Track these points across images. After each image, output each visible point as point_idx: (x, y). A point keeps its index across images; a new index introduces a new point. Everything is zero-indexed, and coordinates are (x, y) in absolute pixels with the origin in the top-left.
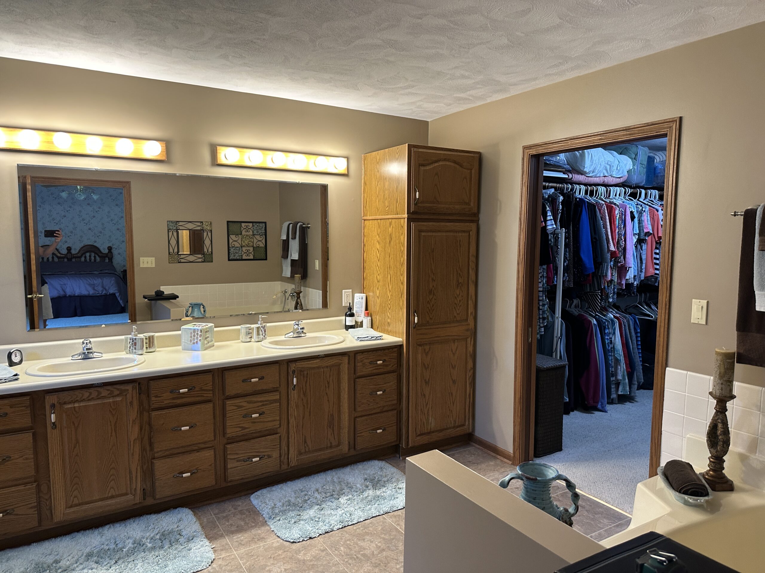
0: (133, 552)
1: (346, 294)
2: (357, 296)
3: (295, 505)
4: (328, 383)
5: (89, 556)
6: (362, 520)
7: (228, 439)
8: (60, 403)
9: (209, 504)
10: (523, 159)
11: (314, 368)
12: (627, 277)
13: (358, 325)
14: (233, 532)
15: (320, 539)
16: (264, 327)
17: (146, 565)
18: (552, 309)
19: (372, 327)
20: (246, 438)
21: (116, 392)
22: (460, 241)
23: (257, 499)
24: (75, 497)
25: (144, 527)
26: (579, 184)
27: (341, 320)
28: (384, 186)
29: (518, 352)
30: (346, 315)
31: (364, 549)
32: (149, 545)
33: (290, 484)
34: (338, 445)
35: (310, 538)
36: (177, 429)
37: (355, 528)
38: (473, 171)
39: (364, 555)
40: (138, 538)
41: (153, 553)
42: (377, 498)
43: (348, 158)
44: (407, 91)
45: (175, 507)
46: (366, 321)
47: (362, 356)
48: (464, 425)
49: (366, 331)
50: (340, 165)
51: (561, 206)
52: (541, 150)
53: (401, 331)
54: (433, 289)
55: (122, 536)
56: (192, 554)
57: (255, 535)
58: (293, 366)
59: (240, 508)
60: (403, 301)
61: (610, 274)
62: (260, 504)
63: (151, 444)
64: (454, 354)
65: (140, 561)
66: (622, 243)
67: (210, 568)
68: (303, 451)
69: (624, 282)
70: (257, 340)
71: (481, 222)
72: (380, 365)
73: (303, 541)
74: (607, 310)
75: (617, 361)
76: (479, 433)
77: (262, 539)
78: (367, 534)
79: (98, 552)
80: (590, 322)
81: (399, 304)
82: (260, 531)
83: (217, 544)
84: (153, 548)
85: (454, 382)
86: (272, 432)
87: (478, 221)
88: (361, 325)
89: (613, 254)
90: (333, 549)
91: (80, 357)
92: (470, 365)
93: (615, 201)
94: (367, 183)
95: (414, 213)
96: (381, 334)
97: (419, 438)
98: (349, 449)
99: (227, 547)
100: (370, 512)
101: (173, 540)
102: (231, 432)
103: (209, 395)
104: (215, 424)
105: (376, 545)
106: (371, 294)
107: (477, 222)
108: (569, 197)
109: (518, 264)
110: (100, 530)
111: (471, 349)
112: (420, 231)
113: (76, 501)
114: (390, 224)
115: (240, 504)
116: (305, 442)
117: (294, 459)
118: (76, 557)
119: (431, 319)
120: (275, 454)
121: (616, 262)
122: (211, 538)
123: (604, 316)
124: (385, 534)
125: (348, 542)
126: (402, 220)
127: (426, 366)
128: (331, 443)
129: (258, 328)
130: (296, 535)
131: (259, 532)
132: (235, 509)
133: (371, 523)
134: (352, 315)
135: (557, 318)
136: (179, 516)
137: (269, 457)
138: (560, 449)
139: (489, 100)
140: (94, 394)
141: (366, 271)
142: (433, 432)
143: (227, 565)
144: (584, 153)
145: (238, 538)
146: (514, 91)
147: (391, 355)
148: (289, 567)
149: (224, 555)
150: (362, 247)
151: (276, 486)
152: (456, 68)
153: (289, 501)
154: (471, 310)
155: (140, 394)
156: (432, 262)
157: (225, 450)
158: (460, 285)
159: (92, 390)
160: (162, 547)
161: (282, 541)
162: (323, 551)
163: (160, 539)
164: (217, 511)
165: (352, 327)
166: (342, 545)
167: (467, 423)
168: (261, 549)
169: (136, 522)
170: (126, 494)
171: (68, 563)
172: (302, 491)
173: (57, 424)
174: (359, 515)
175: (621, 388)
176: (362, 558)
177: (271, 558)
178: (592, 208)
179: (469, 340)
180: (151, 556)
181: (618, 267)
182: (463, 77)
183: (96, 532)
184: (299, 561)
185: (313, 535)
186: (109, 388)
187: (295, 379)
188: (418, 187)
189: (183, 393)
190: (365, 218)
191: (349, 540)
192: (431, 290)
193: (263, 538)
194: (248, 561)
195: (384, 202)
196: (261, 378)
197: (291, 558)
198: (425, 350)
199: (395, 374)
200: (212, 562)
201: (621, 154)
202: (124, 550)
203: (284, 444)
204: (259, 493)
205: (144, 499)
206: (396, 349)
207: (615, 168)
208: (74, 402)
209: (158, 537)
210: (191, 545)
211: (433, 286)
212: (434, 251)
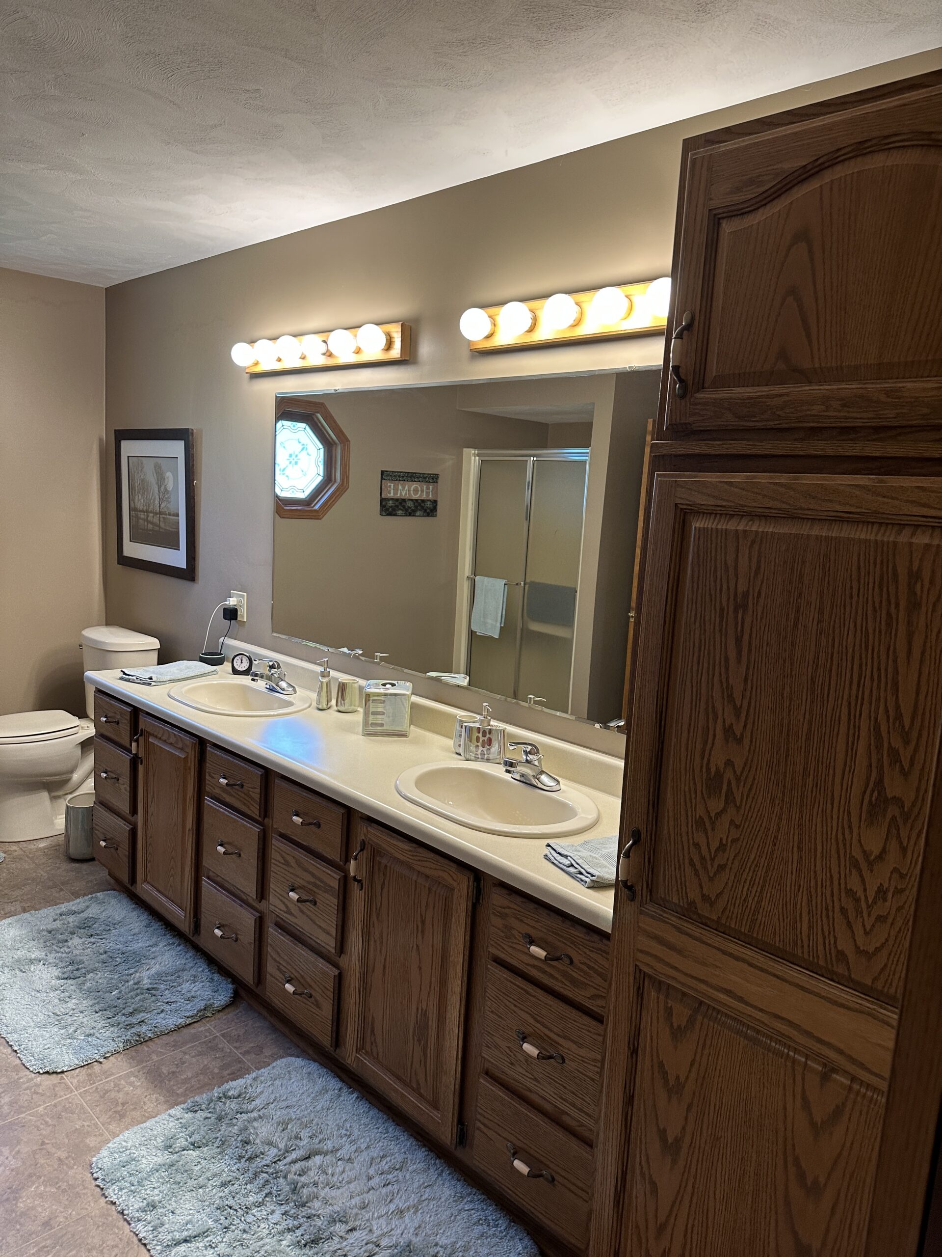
8: (147, 732)
21: (180, 744)
34: (434, 1105)
58: (363, 831)
68: (368, 1048)
95: (670, 432)
116: (373, 1031)
117: (352, 1049)
128: (418, 1084)
140: (166, 735)
147: (593, 955)
155: (200, 761)
198: (669, 1011)
199: (599, 1027)
205: (196, 933)
208: (155, 738)
211: (729, 763)
212: (745, 607)
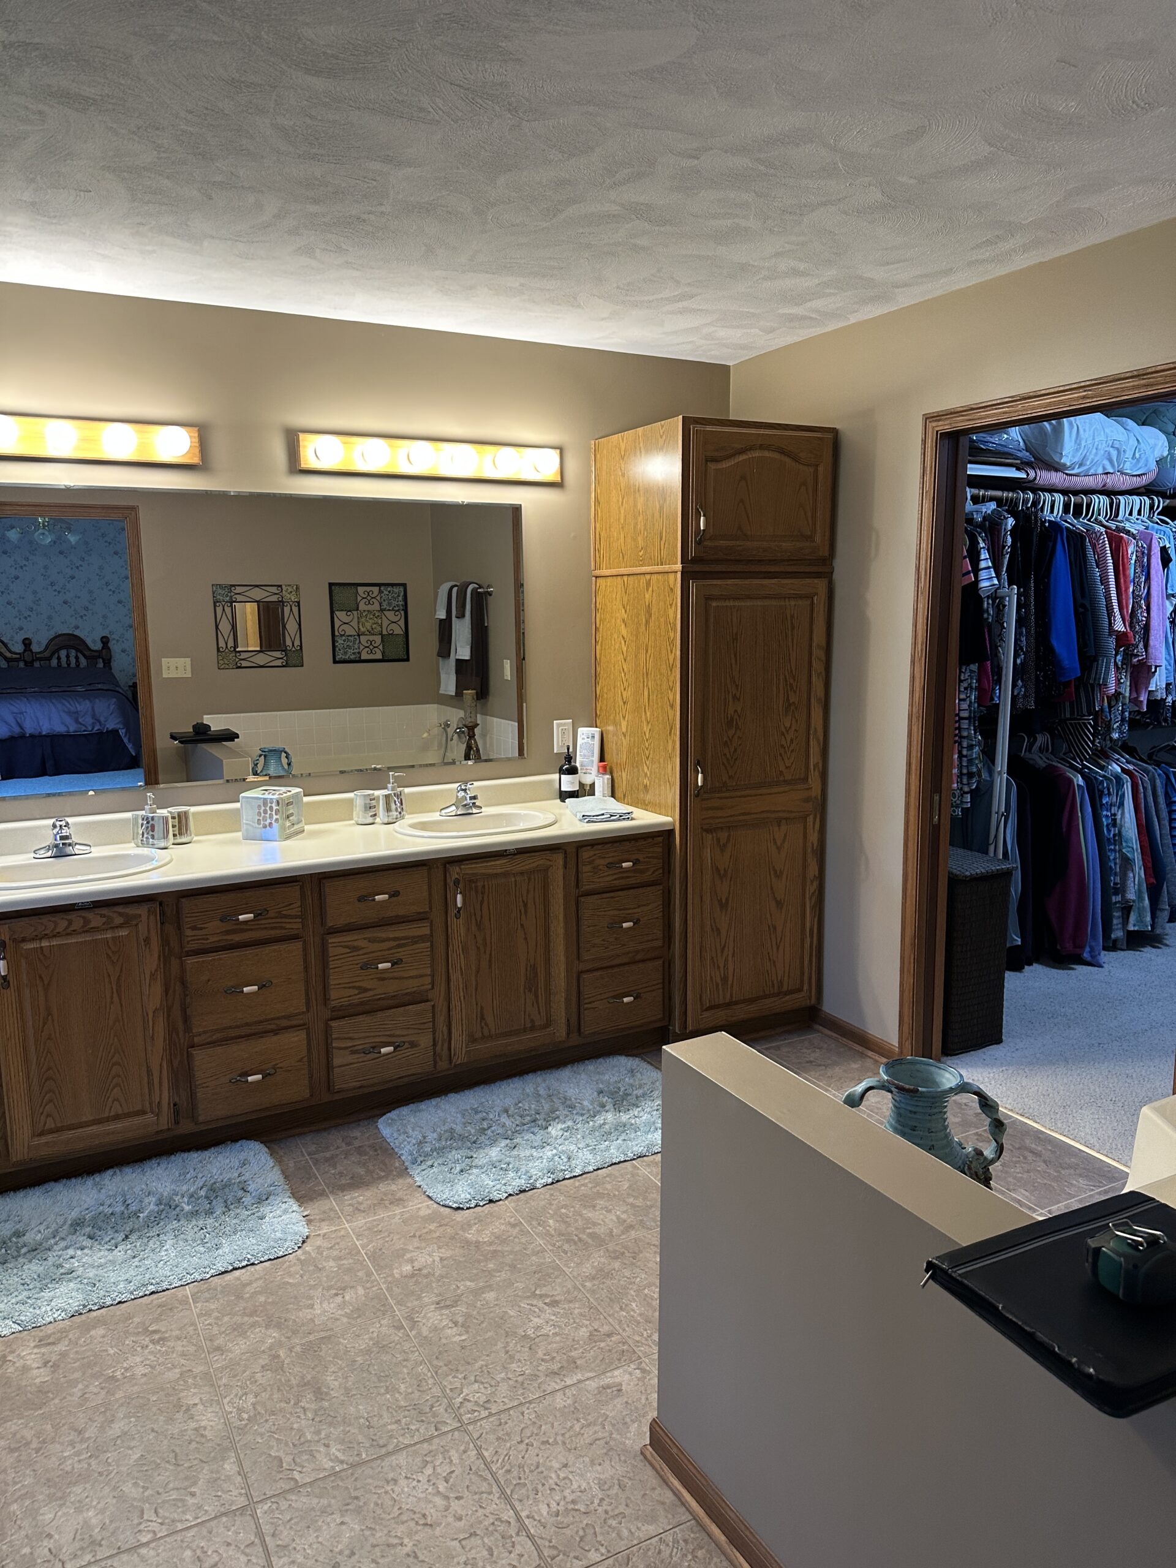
0: (156, 1219)
1: (560, 728)
2: (584, 732)
3: (462, 1138)
4: (525, 905)
5: (77, 1225)
6: (591, 1168)
7: (334, 1009)
8: (14, 940)
9: (300, 1135)
10: (924, 442)
11: (496, 875)
12: (1152, 687)
13: (585, 791)
14: (343, 1188)
15: (510, 1204)
16: (398, 796)
17: (181, 1243)
18: (989, 754)
19: (613, 795)
20: (368, 1009)
21: (119, 920)
22: (792, 617)
23: (390, 1125)
24: (48, 1116)
25: (177, 1174)
26: (1051, 490)
27: (551, 782)
28: (635, 506)
29: (910, 845)
30: (562, 772)
31: (595, 1224)
32: (187, 1208)
33: (453, 1097)
34: (547, 1025)
35: (491, 1201)
36: (235, 991)
37: (577, 1184)
38: (821, 469)
39: (592, 1236)
40: (165, 1194)
41: (194, 1222)
42: (621, 1128)
43: (561, 450)
44: (680, 305)
45: (235, 1140)
46: (601, 783)
47: (592, 853)
48: (800, 990)
49: (601, 803)
50: (546, 465)
51: (1009, 540)
52: (961, 423)
53: (669, 801)
54: (736, 717)
55: (137, 1190)
56: (265, 1225)
57: (385, 1194)
58: (455, 872)
59: (357, 1143)
60: (674, 742)
61: (1114, 681)
62: (395, 1135)
63: (186, 1019)
64: (779, 849)
65: (171, 1235)
66: (1142, 616)
67: (300, 1252)
68: (478, 1035)
69: (1143, 698)
70: (386, 821)
71: (836, 576)
72: (628, 870)
73: (476, 1206)
74: (1107, 757)
75: (1127, 862)
76: (831, 1006)
77: (399, 1201)
78: (600, 1195)
79: (94, 1218)
80: (1070, 781)
81: (665, 748)
82: (396, 1187)
83: (315, 1209)
84: (195, 1214)
85: (779, 904)
86: (418, 998)
87: (832, 573)
88: (592, 793)
89: (1121, 638)
90: (534, 1223)
91: (49, 854)
92: (813, 869)
93: (1128, 526)
94: (602, 501)
95: (695, 560)
96: (630, 809)
97: (706, 1014)
98: (568, 1034)
99: (332, 1214)
100: (607, 1154)
101: (231, 1198)
102: (339, 995)
103: (295, 926)
104: (307, 982)
105: (618, 1217)
106: (611, 728)
107: (828, 575)
108: (1027, 520)
109: (913, 662)
110: (97, 1178)
111: (813, 838)
112: (708, 598)
113: (50, 1124)
114: (648, 584)
115: (358, 1134)
116: (482, 1018)
117: (461, 1049)
118: (54, 1227)
119: (730, 777)
120: (425, 1041)
121: (1128, 656)
122: (301, 1198)
123: (1102, 768)
124: (636, 1198)
125: (563, 1211)
126: (672, 576)
127: (722, 872)
128: (532, 1021)
129: (387, 797)
130: (463, 1196)
131: (394, 1187)
132: (348, 1144)
133: (608, 1176)
134: (573, 771)
135: (1000, 773)
136: (242, 1156)
137: (413, 1045)
138: (998, 1040)
139: (853, 319)
140: (78, 923)
141: (601, 682)
142: (736, 1003)
143: (331, 1248)
144: (1061, 425)
145: (352, 1199)
146: (905, 299)
147: (651, 850)
148: (448, 1254)
149: (325, 1229)
150: (592, 632)
151: (427, 1102)
152: (778, 255)
153: (452, 1131)
154: (814, 758)
155: (162, 923)
156: (733, 661)
157: (327, 1031)
158: (792, 708)
159: (72, 916)
160: (210, 1212)
161: (436, 1205)
162: (514, 1226)
163: (207, 1197)
164: (313, 1148)
165: (573, 795)
166: (552, 1217)
167: (806, 987)
168: (397, 1220)
169: (163, 1165)
170: (144, 1112)
171: (39, 1237)
172: (477, 1112)
173: (10, 979)
174: (585, 1159)
175: (1133, 918)
176: (590, 1241)
177: (414, 1236)
178: (1077, 541)
179: (810, 819)
180: (190, 1229)
181: (1133, 666)
182: (795, 273)
183: (90, 1182)
184: (468, 1243)
185: (495, 1196)
186: (104, 911)
187: (459, 897)
188: (703, 506)
189: (246, 922)
190: (598, 572)
191: (565, 1206)
192: (732, 718)
193: (400, 1199)
194: (372, 1241)
195: (635, 540)
196: (394, 895)
197: (452, 1238)
198: (718, 840)
199: (658, 887)
200: (304, 1242)
201: (1143, 424)
202: (141, 1215)
203: (441, 1020)
204: (393, 1114)
205: (177, 1123)
206: (660, 839)
207: (1129, 454)
208: (41, 939)
209: (203, 1193)
210: (265, 1209)
211: (736, 711)
212: (737, 640)
